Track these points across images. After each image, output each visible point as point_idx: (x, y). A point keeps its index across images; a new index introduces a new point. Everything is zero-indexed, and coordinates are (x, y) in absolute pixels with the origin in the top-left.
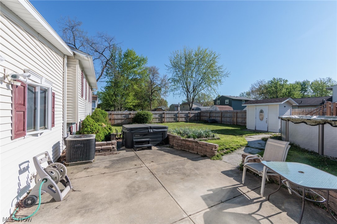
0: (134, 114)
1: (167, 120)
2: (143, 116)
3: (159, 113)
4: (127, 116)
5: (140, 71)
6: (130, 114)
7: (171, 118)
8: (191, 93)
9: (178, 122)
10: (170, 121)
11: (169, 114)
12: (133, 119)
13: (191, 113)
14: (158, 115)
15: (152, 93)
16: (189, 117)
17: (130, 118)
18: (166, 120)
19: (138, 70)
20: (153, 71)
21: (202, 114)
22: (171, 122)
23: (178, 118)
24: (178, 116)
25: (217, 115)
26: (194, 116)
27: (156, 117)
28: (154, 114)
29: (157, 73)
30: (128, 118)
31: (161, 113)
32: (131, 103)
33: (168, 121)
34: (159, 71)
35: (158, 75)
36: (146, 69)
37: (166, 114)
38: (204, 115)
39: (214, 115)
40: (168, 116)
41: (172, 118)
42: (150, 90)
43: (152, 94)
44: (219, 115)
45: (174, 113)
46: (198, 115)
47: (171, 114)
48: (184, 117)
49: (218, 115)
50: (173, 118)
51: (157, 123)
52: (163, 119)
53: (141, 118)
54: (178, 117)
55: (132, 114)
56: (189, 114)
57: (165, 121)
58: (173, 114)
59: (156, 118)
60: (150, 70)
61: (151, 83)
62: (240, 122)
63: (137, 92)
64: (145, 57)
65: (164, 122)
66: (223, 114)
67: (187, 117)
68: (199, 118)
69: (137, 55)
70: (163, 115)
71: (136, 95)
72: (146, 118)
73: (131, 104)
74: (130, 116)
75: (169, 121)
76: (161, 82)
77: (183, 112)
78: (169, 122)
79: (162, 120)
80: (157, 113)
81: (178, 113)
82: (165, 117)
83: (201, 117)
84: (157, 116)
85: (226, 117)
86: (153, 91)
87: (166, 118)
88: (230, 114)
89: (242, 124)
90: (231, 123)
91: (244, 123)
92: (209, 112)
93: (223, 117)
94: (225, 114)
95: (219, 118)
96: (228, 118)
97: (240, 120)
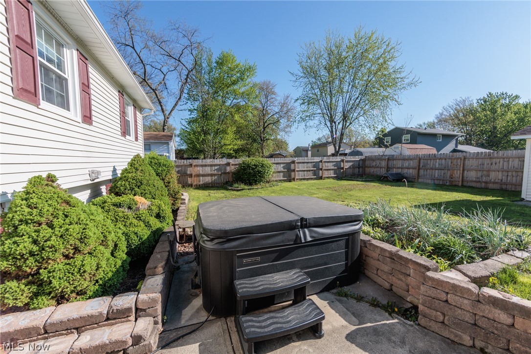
0: (236, 165)
1: (300, 175)
2: (255, 169)
3: (285, 162)
4: (223, 168)
5: (243, 90)
6: (228, 164)
7: (307, 171)
8: (337, 124)
9: (321, 178)
10: (306, 177)
11: (303, 163)
12: (234, 173)
13: (347, 161)
14: (282, 165)
15: (264, 128)
16: (343, 168)
17: (229, 173)
18: (298, 175)
19: (240, 88)
20: (266, 90)
21: (367, 163)
22: (308, 179)
23: (321, 172)
24: (321, 167)
25: (406, 164)
26: (353, 167)
27: (279, 170)
28: (274, 163)
29: (274, 93)
30: (225, 173)
31: (288, 162)
32: (230, 145)
33: (301, 178)
34: (276, 90)
35: (274, 96)
36: (255, 85)
37: (298, 163)
38: (374, 164)
39: (399, 164)
40: (301, 167)
41: (310, 171)
42: (262, 123)
43: (264, 130)
44: (411, 165)
45: (314, 162)
46: (359, 165)
47: (308, 163)
48: (332, 169)
49: (409, 164)
50: (312, 170)
51: (280, 180)
52: (293, 173)
53: (250, 173)
54: (321, 169)
55: (232, 165)
56: (342, 163)
57: (297, 177)
58: (311, 162)
59: (279, 172)
60: (262, 89)
61: (263, 112)
62: (474, 179)
63: (241, 127)
64: (251, 64)
65: (294, 179)
66: (422, 161)
67: (338, 168)
68: (361, 170)
69: (237, 62)
70: (292, 165)
71: (238, 131)
72: (259, 172)
73: (230, 147)
74: (228, 169)
75: (303, 177)
76: (280, 107)
77: (331, 160)
78: (304, 179)
79: (290, 176)
80: (280, 162)
81: (321, 161)
82: (297, 169)
83: (366, 169)
84: (280, 168)
85: (432, 169)
86: (266, 124)
87: (298, 171)
88: (443, 161)
89: (478, 185)
90: (447, 183)
91: (486, 183)
92: (387, 157)
93: (424, 168)
94: (429, 163)
95: (411, 171)
96: (437, 171)
97: (472, 175)
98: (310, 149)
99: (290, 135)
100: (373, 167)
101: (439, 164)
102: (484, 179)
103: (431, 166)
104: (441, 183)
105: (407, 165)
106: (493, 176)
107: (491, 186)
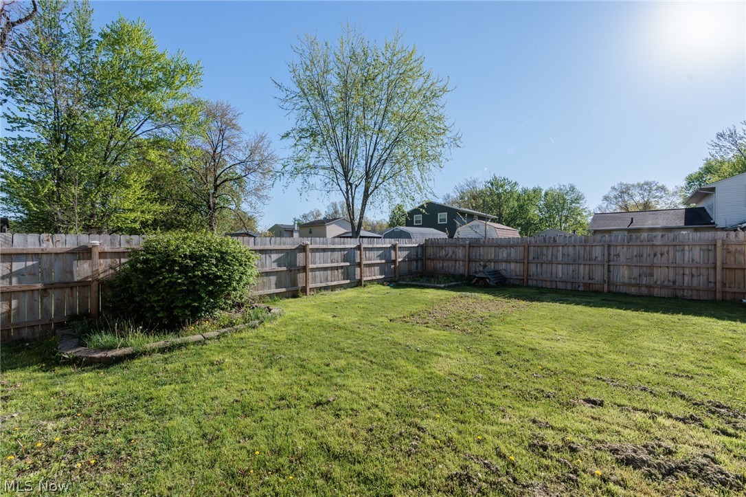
0: (119, 255)
1: (318, 280)
2: (193, 269)
3: (283, 247)
5: (169, 104)
6: (84, 253)
7: (332, 269)
9: (358, 284)
10: (330, 284)
11: (324, 250)
12: (104, 285)
13: (401, 249)
14: (275, 257)
15: (216, 187)
16: (394, 262)
17: (84, 284)
18: (315, 281)
19: (165, 101)
20: (222, 119)
21: (430, 251)
22: (333, 288)
23: (358, 270)
24: (358, 260)
25: (503, 254)
26: (409, 259)
27: (267, 269)
28: (256, 251)
29: (234, 127)
30: (69, 285)
31: (289, 247)
32: (131, 210)
33: (319, 285)
34: (239, 122)
35: (237, 132)
36: (198, 103)
37: (314, 250)
38: (443, 253)
39: (490, 253)
40: (317, 261)
41: (337, 268)
42: (211, 179)
43: (216, 189)
44: (513, 255)
45: (344, 249)
46: (417, 256)
47: (333, 250)
48: (378, 264)
49: (509, 255)
50: (342, 267)
51: (270, 295)
52: (301, 276)
53: (173, 285)
54: (359, 265)
55: (103, 255)
56: (393, 252)
57: (311, 285)
58: (341, 250)
59: (267, 274)
60: (211, 114)
61: (214, 158)
62: (627, 281)
63: (163, 178)
64: (192, 62)
65: (304, 290)
66: (532, 249)
67: (387, 262)
68: (420, 263)
70: (300, 256)
72: (211, 279)
73: (133, 215)
74: (83, 270)
75: (324, 285)
76: (248, 153)
77: (375, 246)
78: (326, 288)
79: (294, 282)
80: (268, 247)
81: (359, 248)
82: (311, 266)
83: (428, 262)
84: (270, 264)
85: (551, 263)
86: (218, 182)
87: (313, 270)
88: (571, 249)
89: (633, 290)
90: (579, 286)
91: (648, 287)
92: (468, 242)
93: (536, 261)
94: (545, 252)
95: (513, 266)
96: (560, 266)
97: (623, 274)
98: (296, 229)
99: (267, 202)
100: (441, 259)
101: (563, 255)
102: (644, 280)
103: (550, 258)
104: (569, 287)
105: (505, 255)
106: (660, 275)
107: (656, 292)
